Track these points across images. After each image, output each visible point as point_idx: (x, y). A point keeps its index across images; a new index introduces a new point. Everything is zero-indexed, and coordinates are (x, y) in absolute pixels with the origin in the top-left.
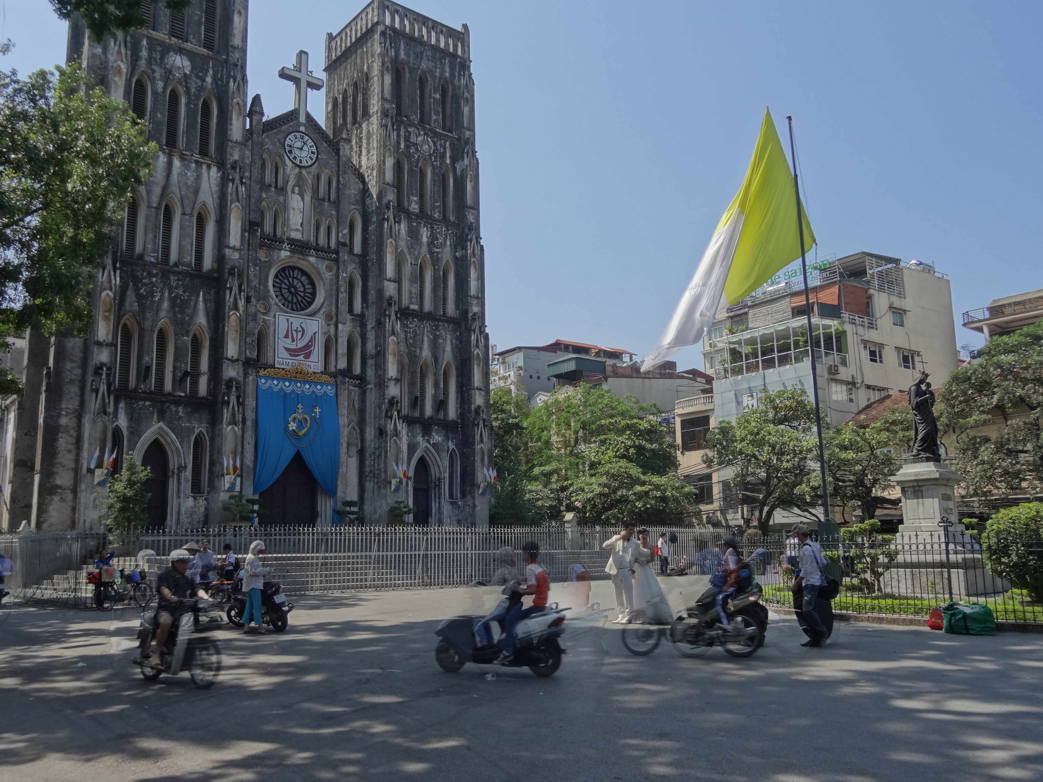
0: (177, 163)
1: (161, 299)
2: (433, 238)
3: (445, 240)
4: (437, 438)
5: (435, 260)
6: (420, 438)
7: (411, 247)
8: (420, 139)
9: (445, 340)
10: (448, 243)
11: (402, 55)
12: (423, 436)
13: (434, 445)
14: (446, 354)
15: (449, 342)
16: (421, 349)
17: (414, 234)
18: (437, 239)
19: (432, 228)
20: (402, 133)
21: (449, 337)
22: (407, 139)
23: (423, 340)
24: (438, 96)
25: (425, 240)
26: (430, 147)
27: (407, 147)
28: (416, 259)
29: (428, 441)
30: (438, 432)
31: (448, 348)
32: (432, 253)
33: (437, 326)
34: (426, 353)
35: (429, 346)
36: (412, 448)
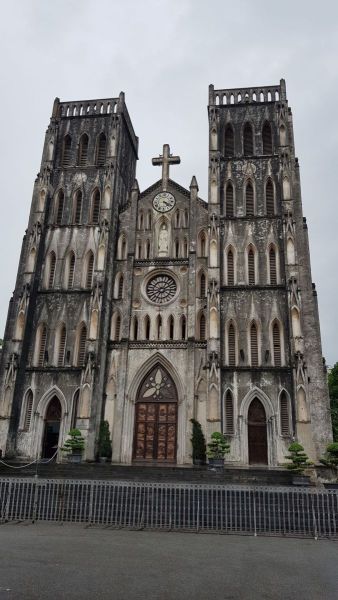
0: (76, 231)
1: (61, 311)
2: (257, 231)
3: (269, 229)
4: (267, 382)
5: (260, 245)
6: (250, 384)
7: (237, 242)
8: (245, 166)
9: (271, 303)
10: (272, 231)
11: (229, 119)
12: (253, 382)
13: (263, 388)
14: (272, 314)
15: (275, 304)
16: (249, 313)
17: (240, 232)
18: (261, 230)
19: (256, 224)
20: (229, 168)
21: (275, 300)
22: (233, 170)
23: (250, 306)
24: (259, 134)
25: (250, 233)
26: (253, 169)
27: (234, 175)
28: (243, 249)
29: (258, 386)
30: (268, 378)
31: (275, 309)
32: (257, 242)
33: (264, 293)
34: (254, 315)
35: (256, 310)
36: (242, 392)
